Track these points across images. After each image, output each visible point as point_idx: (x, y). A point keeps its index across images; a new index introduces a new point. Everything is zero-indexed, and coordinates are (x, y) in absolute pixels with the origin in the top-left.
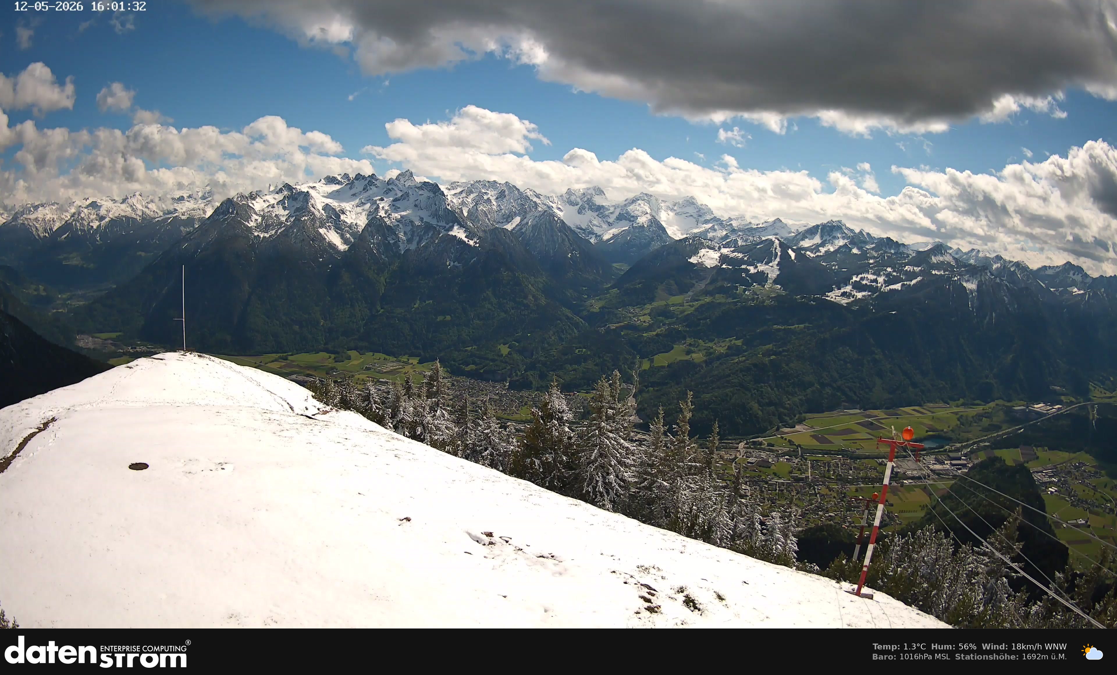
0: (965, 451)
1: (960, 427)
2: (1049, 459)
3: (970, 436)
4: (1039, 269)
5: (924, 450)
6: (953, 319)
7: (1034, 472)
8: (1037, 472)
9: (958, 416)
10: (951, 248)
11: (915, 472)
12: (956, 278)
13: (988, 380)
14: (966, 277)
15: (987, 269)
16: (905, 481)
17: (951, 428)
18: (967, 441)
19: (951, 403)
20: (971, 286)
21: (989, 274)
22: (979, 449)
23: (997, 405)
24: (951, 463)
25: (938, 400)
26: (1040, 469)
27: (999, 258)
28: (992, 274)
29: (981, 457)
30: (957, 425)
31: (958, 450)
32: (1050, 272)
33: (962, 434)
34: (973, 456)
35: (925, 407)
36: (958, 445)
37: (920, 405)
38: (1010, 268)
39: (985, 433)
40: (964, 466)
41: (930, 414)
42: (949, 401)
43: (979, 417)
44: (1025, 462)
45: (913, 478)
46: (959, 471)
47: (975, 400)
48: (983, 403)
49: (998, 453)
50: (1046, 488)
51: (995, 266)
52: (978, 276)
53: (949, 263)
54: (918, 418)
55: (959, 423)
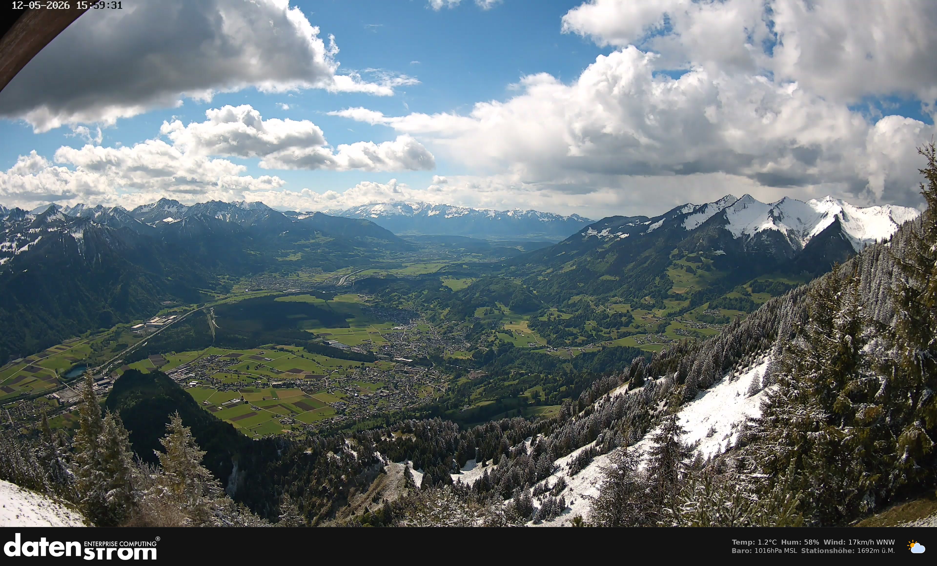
0: (104, 372)
1: (94, 353)
2: (180, 360)
3: (105, 358)
4: (135, 210)
5: (74, 379)
6: (68, 266)
7: (169, 374)
8: (172, 373)
9: (90, 345)
10: (61, 207)
11: (75, 399)
12: (66, 232)
13: (105, 310)
14: (74, 229)
15: (90, 219)
16: (71, 408)
17: (88, 356)
18: (104, 363)
19: (81, 335)
20: (78, 235)
21: (92, 223)
22: (115, 367)
23: (118, 328)
24: (97, 384)
25: (71, 336)
26: (174, 370)
27: (99, 207)
28: (94, 222)
29: (119, 373)
30: (91, 352)
31: (99, 372)
32: (145, 210)
33: (97, 358)
34: (112, 374)
35: (64, 344)
36: (98, 368)
37: (60, 343)
38: (109, 214)
39: (115, 354)
40: (109, 383)
41: (68, 348)
42: (80, 335)
43: (106, 342)
44: (158, 368)
45: (75, 404)
46: (107, 389)
47: (99, 328)
48: (106, 329)
49: (132, 366)
50: (186, 383)
51: (97, 215)
52: (84, 226)
53: (60, 220)
54: (61, 354)
55: (92, 350)
